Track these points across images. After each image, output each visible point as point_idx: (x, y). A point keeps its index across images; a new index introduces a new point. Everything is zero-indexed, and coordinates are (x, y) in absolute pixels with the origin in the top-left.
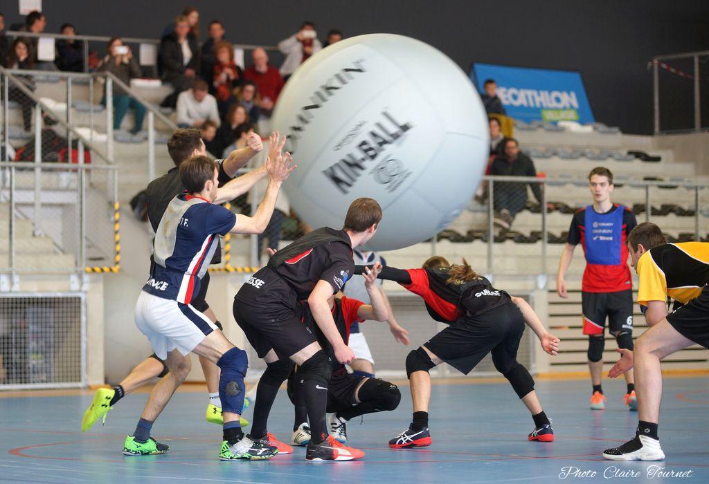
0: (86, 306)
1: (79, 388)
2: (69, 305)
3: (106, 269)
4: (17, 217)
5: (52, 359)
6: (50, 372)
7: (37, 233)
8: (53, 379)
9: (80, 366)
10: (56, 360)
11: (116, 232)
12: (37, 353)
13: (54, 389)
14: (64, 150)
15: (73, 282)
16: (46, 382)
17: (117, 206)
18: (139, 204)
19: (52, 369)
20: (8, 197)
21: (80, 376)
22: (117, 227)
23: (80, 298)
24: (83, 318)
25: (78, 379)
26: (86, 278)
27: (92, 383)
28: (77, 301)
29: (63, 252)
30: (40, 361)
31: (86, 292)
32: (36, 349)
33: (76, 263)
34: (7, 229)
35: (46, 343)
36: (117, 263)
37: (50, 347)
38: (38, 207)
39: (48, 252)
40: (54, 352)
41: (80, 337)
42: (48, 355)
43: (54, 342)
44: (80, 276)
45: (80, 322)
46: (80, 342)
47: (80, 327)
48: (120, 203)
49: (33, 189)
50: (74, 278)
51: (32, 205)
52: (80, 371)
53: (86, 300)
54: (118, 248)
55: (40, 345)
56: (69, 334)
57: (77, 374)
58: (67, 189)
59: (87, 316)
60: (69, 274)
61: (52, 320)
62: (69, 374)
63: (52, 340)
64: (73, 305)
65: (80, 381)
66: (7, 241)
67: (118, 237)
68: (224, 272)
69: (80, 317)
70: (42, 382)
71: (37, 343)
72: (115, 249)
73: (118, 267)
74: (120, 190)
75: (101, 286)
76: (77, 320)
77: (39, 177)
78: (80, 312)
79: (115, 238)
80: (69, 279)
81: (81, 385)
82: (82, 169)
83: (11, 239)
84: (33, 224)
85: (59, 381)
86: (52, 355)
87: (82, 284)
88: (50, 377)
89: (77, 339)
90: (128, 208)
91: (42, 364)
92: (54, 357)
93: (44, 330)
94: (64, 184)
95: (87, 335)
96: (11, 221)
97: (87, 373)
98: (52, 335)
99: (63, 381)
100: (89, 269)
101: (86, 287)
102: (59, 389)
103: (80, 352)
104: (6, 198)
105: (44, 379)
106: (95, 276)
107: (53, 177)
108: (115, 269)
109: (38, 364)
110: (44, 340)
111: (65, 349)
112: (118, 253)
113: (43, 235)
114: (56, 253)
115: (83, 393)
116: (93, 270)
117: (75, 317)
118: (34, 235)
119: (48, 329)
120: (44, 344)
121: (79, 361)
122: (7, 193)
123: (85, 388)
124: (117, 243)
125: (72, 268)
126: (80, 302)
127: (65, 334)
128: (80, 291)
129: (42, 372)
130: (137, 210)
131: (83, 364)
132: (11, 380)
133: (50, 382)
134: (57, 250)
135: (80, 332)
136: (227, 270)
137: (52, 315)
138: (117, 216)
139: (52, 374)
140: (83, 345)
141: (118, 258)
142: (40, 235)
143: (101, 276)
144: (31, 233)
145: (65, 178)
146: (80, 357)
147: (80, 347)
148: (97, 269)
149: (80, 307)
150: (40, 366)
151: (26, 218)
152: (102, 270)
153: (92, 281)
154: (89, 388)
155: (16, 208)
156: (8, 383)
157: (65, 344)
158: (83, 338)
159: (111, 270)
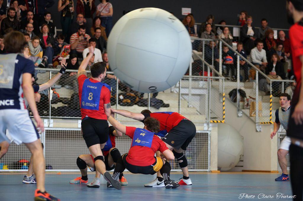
0: (210, 137)
1: (207, 172)
2: (203, 136)
3: (219, 121)
4: (181, 99)
5: (196, 159)
6: (195, 165)
7: (190, 106)
8: (196, 168)
9: (207, 162)
10: (197, 159)
11: (224, 106)
12: (190, 156)
13: (196, 172)
14: (201, 71)
15: (205, 127)
16: (193, 169)
17: (224, 95)
18: (233, 95)
19: (196, 163)
20: (178, 91)
21: (207, 167)
22: (224, 103)
23: (208, 133)
24: (209, 142)
25: (206, 168)
26: (210, 125)
27: (212, 170)
28: (207, 134)
29: (200, 114)
30: (190, 160)
31: (210, 131)
32: (189, 155)
33: (206, 119)
34: (178, 104)
35: (193, 152)
36: (224, 119)
37: (195, 154)
38: (190, 95)
39: (194, 114)
40: (197, 156)
41: (207, 150)
42: (194, 157)
43: (197, 152)
44: (208, 124)
45: (208, 144)
46: (207, 152)
47: (207, 146)
48: (225, 94)
49: (188, 88)
50: (205, 125)
51: (187, 95)
52: (207, 165)
53: (210, 134)
54: (224, 112)
55: (191, 153)
56: (203, 149)
57: (206, 166)
58: (202, 88)
59: (210, 141)
60: (203, 123)
61: (196, 142)
62: (203, 166)
63: (196, 151)
64: (205, 136)
65: (207, 169)
66: (177, 109)
67: (224, 108)
68: (269, 124)
69: (208, 142)
70: (191, 169)
71: (190, 152)
72: (223, 113)
73: (224, 120)
74: (225, 89)
75: (217, 128)
76: (206, 142)
77: (191, 83)
78: (208, 139)
79: (223, 108)
80: (203, 125)
81: (207, 170)
82: (209, 78)
83: (179, 108)
84: (188, 102)
85: (198, 169)
86: (196, 157)
87: (209, 128)
88: (195, 167)
89: (206, 151)
90: (228, 96)
91: (191, 161)
92: (197, 158)
93: (192, 146)
94: (201, 86)
95: (210, 149)
96: (179, 100)
97: (210, 165)
98: (196, 149)
99: (200, 169)
100: (212, 121)
101: (210, 129)
102: (198, 172)
103: (207, 156)
104: (176, 91)
105: (192, 167)
106: (214, 124)
107: (196, 83)
108: (223, 121)
109: (190, 161)
110: (192, 151)
111: (201, 155)
112: (224, 115)
113: (192, 106)
114: (197, 114)
115: (208, 173)
116: (214, 122)
117: (206, 141)
118: (188, 107)
119: (194, 146)
120: (192, 153)
121: (207, 160)
122: (178, 90)
123: (209, 172)
124: (224, 110)
125: (204, 121)
126: (208, 135)
127: (201, 149)
128: (208, 130)
129: (191, 164)
130: (232, 97)
131: (209, 161)
132: (178, 168)
133: (195, 169)
134: (198, 113)
135: (207, 148)
136: (270, 123)
137: (196, 140)
138: (224, 99)
139: (196, 166)
140: (209, 153)
141: (224, 117)
142: (191, 107)
143: (217, 124)
144: (187, 106)
145: (201, 84)
146: (207, 158)
147: (207, 154)
148: (215, 121)
149: (208, 137)
150: (190, 162)
151: (185, 99)
152: (217, 122)
153: (213, 126)
154: (211, 172)
155: (181, 96)
156: (177, 169)
157: (201, 153)
158: (209, 151)
159: (221, 122)
